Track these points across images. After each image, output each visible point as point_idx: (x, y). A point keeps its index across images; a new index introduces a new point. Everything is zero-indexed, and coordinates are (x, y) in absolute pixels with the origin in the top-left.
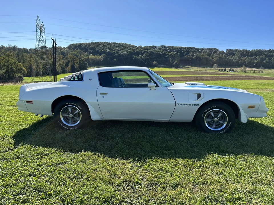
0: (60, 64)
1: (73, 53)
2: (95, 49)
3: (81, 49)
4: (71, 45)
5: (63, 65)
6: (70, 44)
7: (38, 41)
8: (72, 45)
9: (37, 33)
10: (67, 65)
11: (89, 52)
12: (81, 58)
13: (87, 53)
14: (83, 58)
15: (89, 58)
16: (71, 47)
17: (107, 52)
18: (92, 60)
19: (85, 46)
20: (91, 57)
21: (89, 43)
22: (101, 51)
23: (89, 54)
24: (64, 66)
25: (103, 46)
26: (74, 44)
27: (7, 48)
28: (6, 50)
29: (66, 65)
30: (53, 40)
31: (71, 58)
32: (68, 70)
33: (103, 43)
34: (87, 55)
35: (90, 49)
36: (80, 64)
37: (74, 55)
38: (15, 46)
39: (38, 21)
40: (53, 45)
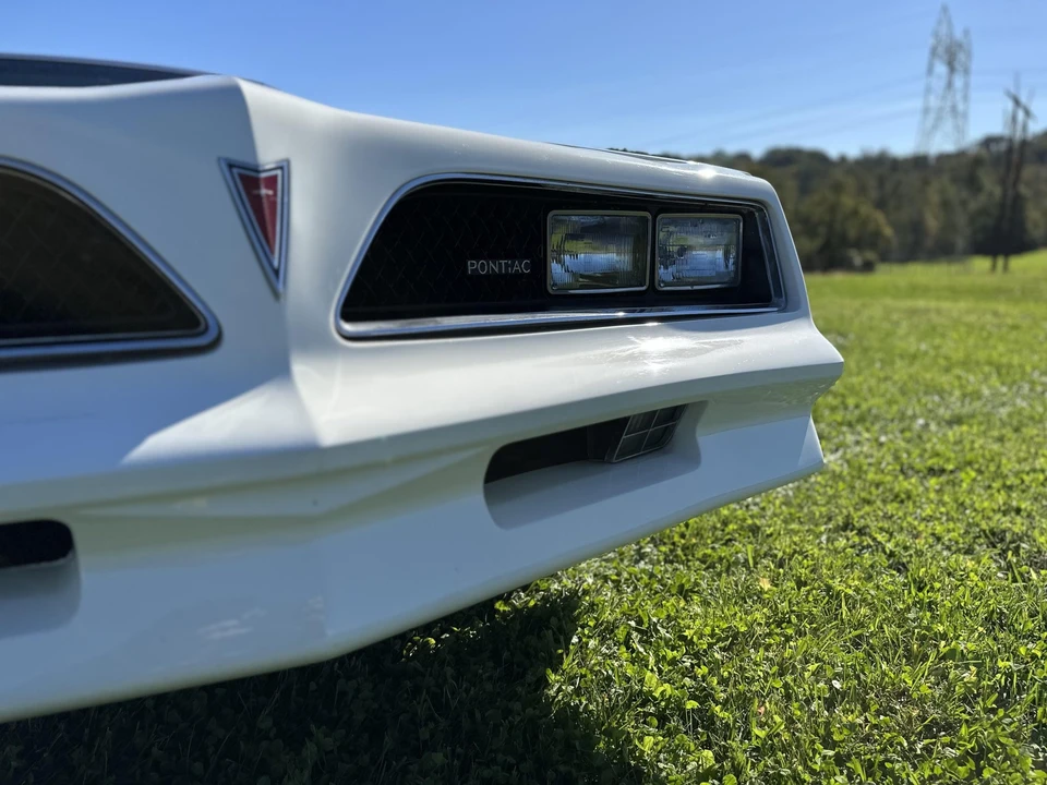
9: (933, 78)
30: (1015, 99)
39: (944, 30)
40: (1014, 119)
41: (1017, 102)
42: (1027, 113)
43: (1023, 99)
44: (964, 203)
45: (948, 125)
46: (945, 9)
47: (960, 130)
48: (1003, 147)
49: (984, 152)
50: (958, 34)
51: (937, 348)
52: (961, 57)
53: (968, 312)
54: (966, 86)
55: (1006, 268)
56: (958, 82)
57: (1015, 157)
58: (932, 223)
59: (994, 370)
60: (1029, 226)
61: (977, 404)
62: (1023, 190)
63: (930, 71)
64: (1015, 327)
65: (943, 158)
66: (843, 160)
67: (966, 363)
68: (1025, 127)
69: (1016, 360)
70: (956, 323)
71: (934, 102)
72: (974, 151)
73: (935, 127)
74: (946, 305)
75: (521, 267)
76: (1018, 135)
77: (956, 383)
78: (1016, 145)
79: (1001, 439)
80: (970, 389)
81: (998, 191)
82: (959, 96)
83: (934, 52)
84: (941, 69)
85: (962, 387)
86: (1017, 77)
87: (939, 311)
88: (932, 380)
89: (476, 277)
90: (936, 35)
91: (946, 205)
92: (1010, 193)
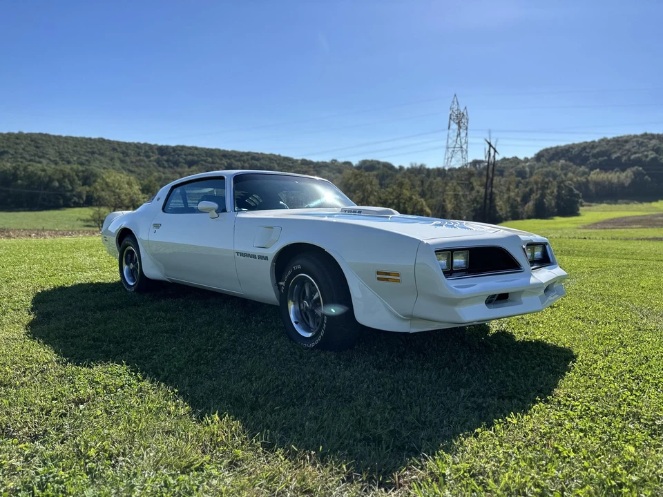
0: (509, 198)
1: (545, 169)
2: (609, 156)
3: (571, 160)
4: (544, 150)
5: (515, 200)
6: (542, 149)
7: (450, 150)
8: (546, 150)
9: (451, 131)
10: (526, 199)
11: (590, 163)
12: (563, 182)
13: (583, 168)
14: (571, 180)
15: (588, 181)
16: (543, 156)
17: (648, 159)
18: (597, 183)
19: (581, 151)
20: (596, 176)
21: (594, 142)
22: (629, 158)
23: (592, 169)
24: (518, 203)
25: (635, 144)
26: (551, 149)
27: (408, 169)
28: (405, 174)
29: (522, 201)
30: (489, 144)
31: (536, 183)
32: (527, 212)
33: (636, 136)
34: (584, 173)
35: (594, 156)
36: (559, 197)
37: (547, 174)
38: (421, 166)
39: (455, 106)
40: (489, 153)
41: (490, 146)
42: (495, 151)
43: (493, 144)
44: (465, 196)
46: (455, 95)
49: (473, 168)
50: (462, 109)
52: (464, 121)
54: (467, 135)
56: (463, 133)
60: (498, 208)
62: (494, 189)
63: (449, 127)
65: (453, 171)
66: (401, 168)
68: (494, 157)
71: (451, 143)
73: (452, 156)
76: (491, 161)
78: (491, 165)
81: (483, 190)
82: (463, 141)
83: (450, 117)
84: (454, 126)
86: (489, 134)
90: (451, 109)
92: (489, 191)
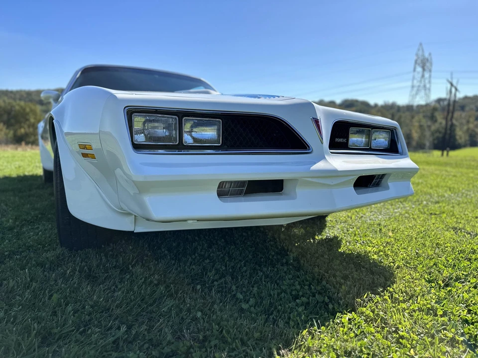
7: (415, 89)
9: (416, 73)
39: (420, 53)
40: (451, 92)
41: (452, 85)
42: (456, 89)
43: (454, 83)
44: (429, 127)
45: (422, 93)
46: (421, 44)
47: (427, 95)
48: (446, 103)
49: (437, 105)
50: (427, 55)
51: (426, 181)
52: (428, 64)
53: (436, 170)
54: (430, 76)
55: (447, 155)
56: (427, 75)
57: (451, 108)
58: (415, 135)
59: (448, 189)
60: (458, 137)
61: (444, 199)
62: (454, 122)
63: (414, 70)
64: (455, 176)
65: (420, 107)
66: (376, 105)
67: (437, 186)
68: (455, 95)
69: (456, 186)
70: (432, 174)
71: (416, 83)
72: (433, 104)
73: (417, 94)
74: (427, 167)
75: (345, 140)
76: (452, 98)
77: (435, 192)
78: (451, 103)
79: (453, 207)
80: (440, 194)
81: (444, 122)
82: (427, 81)
83: (416, 62)
84: (419, 69)
85: (437, 193)
86: (452, 74)
87: (424, 169)
88: (427, 190)
89: (337, 142)
90: (417, 55)
91: (421, 127)
92: (449, 123)
